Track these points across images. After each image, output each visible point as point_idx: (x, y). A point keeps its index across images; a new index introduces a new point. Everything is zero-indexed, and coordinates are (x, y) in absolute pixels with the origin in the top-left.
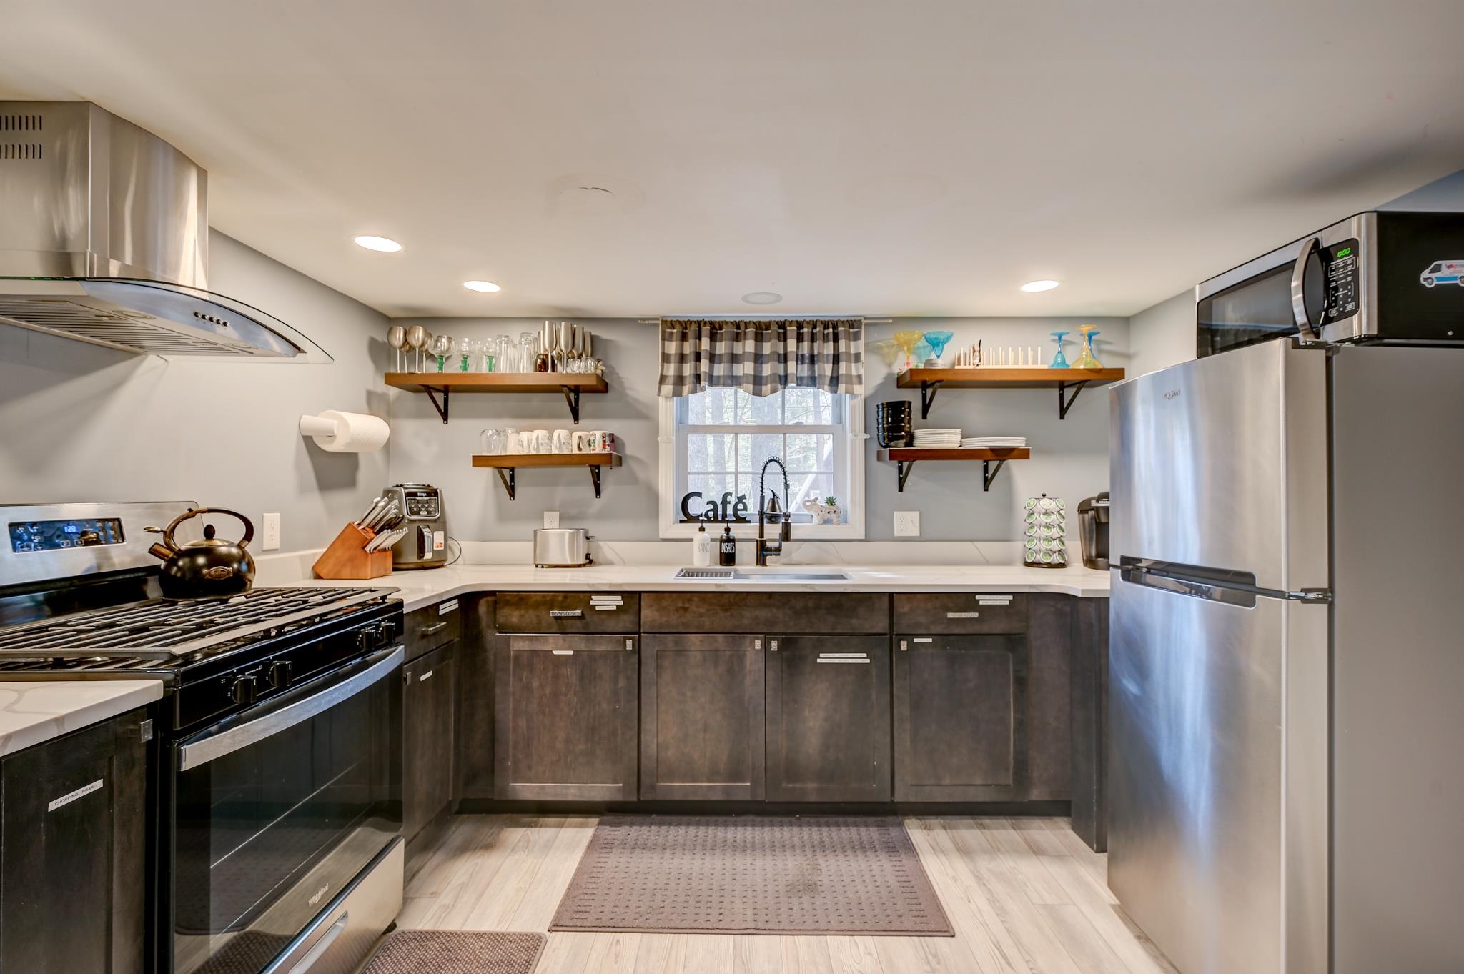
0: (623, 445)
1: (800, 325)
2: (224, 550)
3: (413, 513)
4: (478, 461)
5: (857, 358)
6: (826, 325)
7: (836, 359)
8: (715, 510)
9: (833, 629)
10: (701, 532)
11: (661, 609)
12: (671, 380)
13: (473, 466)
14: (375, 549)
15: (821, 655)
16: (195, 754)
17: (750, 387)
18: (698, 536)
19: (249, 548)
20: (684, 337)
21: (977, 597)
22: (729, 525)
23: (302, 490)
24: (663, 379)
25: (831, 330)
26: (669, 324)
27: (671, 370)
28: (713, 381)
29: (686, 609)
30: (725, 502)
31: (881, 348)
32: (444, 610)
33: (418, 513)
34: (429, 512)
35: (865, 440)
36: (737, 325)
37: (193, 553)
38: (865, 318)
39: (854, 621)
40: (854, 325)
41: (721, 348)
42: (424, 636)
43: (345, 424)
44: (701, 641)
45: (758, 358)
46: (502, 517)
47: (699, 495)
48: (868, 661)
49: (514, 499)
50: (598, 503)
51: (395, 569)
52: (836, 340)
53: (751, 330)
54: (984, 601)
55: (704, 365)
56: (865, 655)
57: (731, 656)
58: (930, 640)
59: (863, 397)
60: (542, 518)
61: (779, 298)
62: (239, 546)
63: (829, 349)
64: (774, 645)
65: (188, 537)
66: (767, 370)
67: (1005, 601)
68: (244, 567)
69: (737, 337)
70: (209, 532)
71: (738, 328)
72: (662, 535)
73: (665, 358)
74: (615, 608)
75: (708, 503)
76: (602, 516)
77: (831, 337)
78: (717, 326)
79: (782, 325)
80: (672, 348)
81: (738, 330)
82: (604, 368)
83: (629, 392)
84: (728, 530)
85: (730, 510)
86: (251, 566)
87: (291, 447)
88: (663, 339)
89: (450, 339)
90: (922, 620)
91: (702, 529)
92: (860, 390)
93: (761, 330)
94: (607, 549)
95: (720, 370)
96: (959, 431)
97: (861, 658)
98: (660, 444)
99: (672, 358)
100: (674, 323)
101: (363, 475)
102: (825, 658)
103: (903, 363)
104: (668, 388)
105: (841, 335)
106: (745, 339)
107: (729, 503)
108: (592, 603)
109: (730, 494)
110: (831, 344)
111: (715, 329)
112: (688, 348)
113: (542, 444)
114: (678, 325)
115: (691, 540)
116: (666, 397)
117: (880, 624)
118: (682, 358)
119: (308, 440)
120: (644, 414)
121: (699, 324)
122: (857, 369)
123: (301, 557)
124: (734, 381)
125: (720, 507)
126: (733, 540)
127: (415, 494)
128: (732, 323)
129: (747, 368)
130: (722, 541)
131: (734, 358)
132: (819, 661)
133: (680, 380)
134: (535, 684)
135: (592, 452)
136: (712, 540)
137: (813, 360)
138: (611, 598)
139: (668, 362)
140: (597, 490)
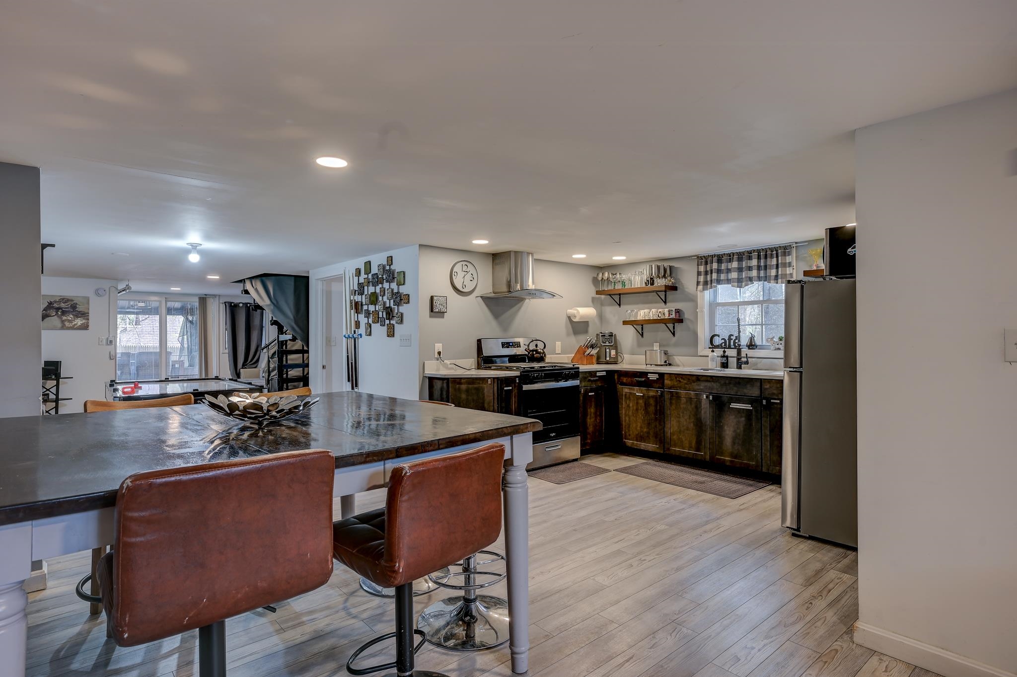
0: (684, 313)
1: (759, 251)
2: (540, 350)
3: (603, 343)
4: (625, 323)
5: (790, 264)
6: (772, 250)
7: (778, 266)
8: (725, 342)
9: (737, 393)
11: (671, 380)
12: (701, 283)
13: (623, 324)
14: (588, 354)
15: (732, 404)
16: (526, 387)
17: (736, 284)
18: (711, 354)
19: (545, 350)
20: (706, 263)
23: (568, 335)
24: (698, 283)
25: (775, 252)
26: (700, 258)
27: (702, 279)
28: (719, 281)
29: (680, 381)
30: (730, 339)
32: (598, 374)
33: (605, 343)
34: (609, 343)
36: (729, 255)
37: (533, 351)
38: (796, 243)
39: (745, 391)
40: (786, 249)
41: (723, 266)
42: (590, 380)
43: (578, 312)
45: (740, 270)
46: (639, 345)
47: (719, 336)
48: (751, 408)
49: (643, 340)
50: (674, 339)
51: (597, 363)
52: (777, 257)
53: (735, 257)
55: (715, 276)
56: (750, 406)
57: (697, 401)
58: (778, 401)
60: (653, 346)
62: (543, 350)
63: (774, 261)
64: (711, 397)
65: (532, 347)
66: (744, 275)
68: (543, 355)
69: (730, 261)
70: (536, 346)
71: (730, 256)
72: (699, 354)
73: (699, 274)
74: (654, 379)
75: (722, 339)
76: (676, 345)
77: (775, 256)
78: (721, 256)
79: (750, 252)
80: (702, 268)
81: (730, 257)
82: (673, 281)
83: (686, 290)
84: (724, 352)
85: (732, 344)
86: (545, 355)
87: (564, 320)
88: (698, 265)
89: (620, 274)
90: (775, 392)
91: (713, 351)
93: (740, 256)
94: (677, 359)
95: (723, 276)
97: (748, 407)
98: (700, 313)
99: (702, 273)
101: (590, 329)
104: (700, 287)
105: (780, 254)
106: (732, 262)
107: (732, 339)
108: (649, 377)
109: (733, 335)
110: (775, 259)
111: (720, 259)
112: (708, 269)
113: (647, 315)
114: (703, 258)
115: (708, 356)
116: (700, 291)
117: (757, 392)
118: (706, 273)
119: (569, 318)
120: (693, 300)
121: (712, 256)
122: (790, 271)
123: (568, 357)
124: (728, 281)
125: (727, 341)
126: (727, 357)
127: (604, 336)
129: (734, 275)
130: (722, 357)
131: (729, 271)
132: (731, 406)
133: (706, 283)
134: (631, 405)
135: (665, 318)
136: (718, 356)
137: (766, 267)
138: (655, 375)
139: (701, 275)
140: (674, 334)
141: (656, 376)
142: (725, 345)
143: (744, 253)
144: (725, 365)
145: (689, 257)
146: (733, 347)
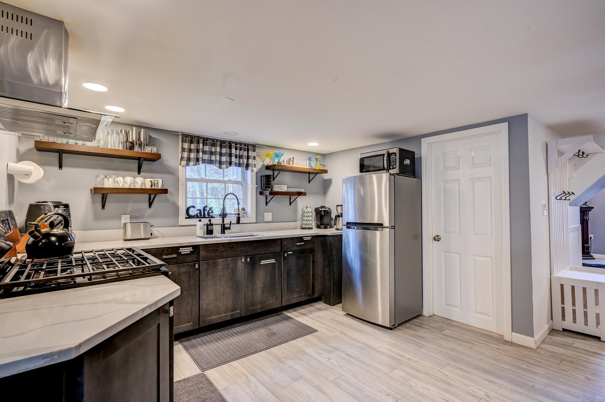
4: (94, 191)
5: (254, 158)
6: (245, 145)
7: (248, 158)
8: (200, 213)
9: (265, 252)
10: (200, 222)
11: (208, 251)
12: (185, 159)
15: (262, 261)
17: (218, 165)
18: (199, 224)
20: (191, 142)
21: (303, 238)
22: (210, 219)
24: (182, 158)
25: (246, 147)
26: (186, 136)
27: (185, 155)
28: (203, 161)
29: (217, 250)
30: (204, 209)
31: (261, 155)
35: (256, 187)
36: (213, 140)
38: (257, 144)
39: (271, 249)
40: (254, 147)
41: (207, 148)
44: (223, 261)
45: (221, 154)
46: (97, 217)
47: (194, 207)
48: (275, 261)
49: (104, 209)
50: (150, 211)
52: (248, 151)
53: (219, 143)
54: (305, 239)
55: (200, 155)
57: (233, 266)
58: (292, 253)
59: (255, 172)
60: (120, 218)
61: (238, 134)
63: (245, 154)
64: (248, 259)
66: (224, 159)
67: (309, 238)
69: (213, 145)
72: (180, 224)
73: (183, 150)
74: (189, 252)
75: (197, 210)
76: (152, 216)
77: (246, 149)
78: (206, 139)
80: (186, 146)
81: (214, 142)
83: (165, 162)
84: (210, 221)
85: (206, 214)
88: (182, 141)
90: (290, 246)
91: (200, 221)
92: (255, 170)
93: (222, 143)
95: (206, 157)
96: (286, 186)
97: (273, 261)
98: (179, 185)
99: (186, 150)
100: (187, 135)
102: (263, 262)
103: (268, 162)
104: (184, 163)
105: (250, 149)
107: (206, 210)
108: (180, 251)
109: (206, 207)
110: (246, 152)
111: (205, 141)
112: (193, 147)
113: (132, 184)
114: (189, 137)
115: (196, 225)
116: (183, 166)
117: (278, 249)
118: (190, 150)
120: (172, 172)
121: (198, 137)
122: (254, 162)
124: (211, 162)
125: (202, 211)
126: (211, 225)
128: (211, 139)
129: (216, 158)
130: (208, 225)
131: (212, 153)
132: (261, 263)
133: (189, 159)
135: (156, 188)
136: (204, 225)
137: (240, 157)
138: (188, 248)
139: (184, 151)
140: (150, 205)
141: (191, 249)
142: (201, 215)
143: (224, 142)
144: (210, 232)
145: (174, 132)
146: (207, 216)
